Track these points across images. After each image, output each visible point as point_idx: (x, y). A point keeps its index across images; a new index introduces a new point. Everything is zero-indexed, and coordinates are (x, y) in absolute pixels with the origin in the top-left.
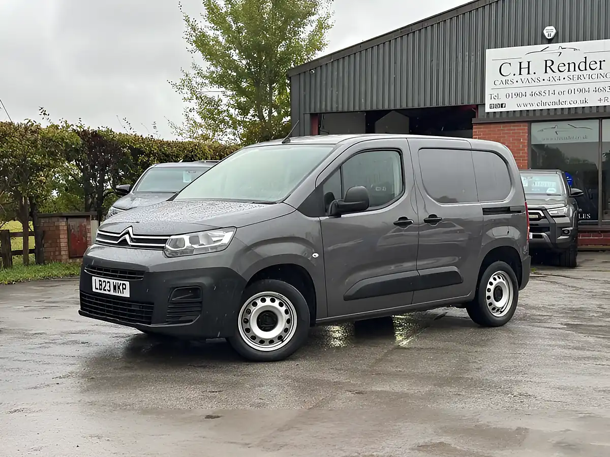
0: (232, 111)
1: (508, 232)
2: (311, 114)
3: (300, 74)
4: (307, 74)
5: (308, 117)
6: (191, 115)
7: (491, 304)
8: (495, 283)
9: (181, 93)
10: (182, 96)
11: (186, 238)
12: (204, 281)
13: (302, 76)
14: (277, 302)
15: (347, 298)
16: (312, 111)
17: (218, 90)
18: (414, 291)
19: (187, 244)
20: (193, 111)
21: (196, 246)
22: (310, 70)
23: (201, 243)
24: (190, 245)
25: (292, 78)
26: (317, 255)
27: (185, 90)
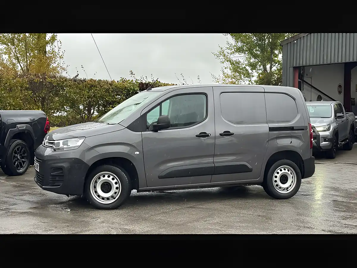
0: (247, 68)
1: (291, 142)
2: (293, 67)
3: (287, 44)
4: (292, 43)
5: (292, 69)
6: (225, 71)
7: (277, 185)
8: (280, 173)
9: (219, 59)
10: (219, 60)
11: (61, 142)
12: (65, 165)
13: (289, 44)
14: (111, 177)
15: (160, 177)
16: (294, 65)
17: (239, 56)
18: (212, 175)
19: (61, 145)
20: (227, 69)
21: (65, 146)
22: (294, 41)
23: (69, 145)
24: (63, 145)
25: (283, 46)
26: (138, 153)
27: (222, 57)
